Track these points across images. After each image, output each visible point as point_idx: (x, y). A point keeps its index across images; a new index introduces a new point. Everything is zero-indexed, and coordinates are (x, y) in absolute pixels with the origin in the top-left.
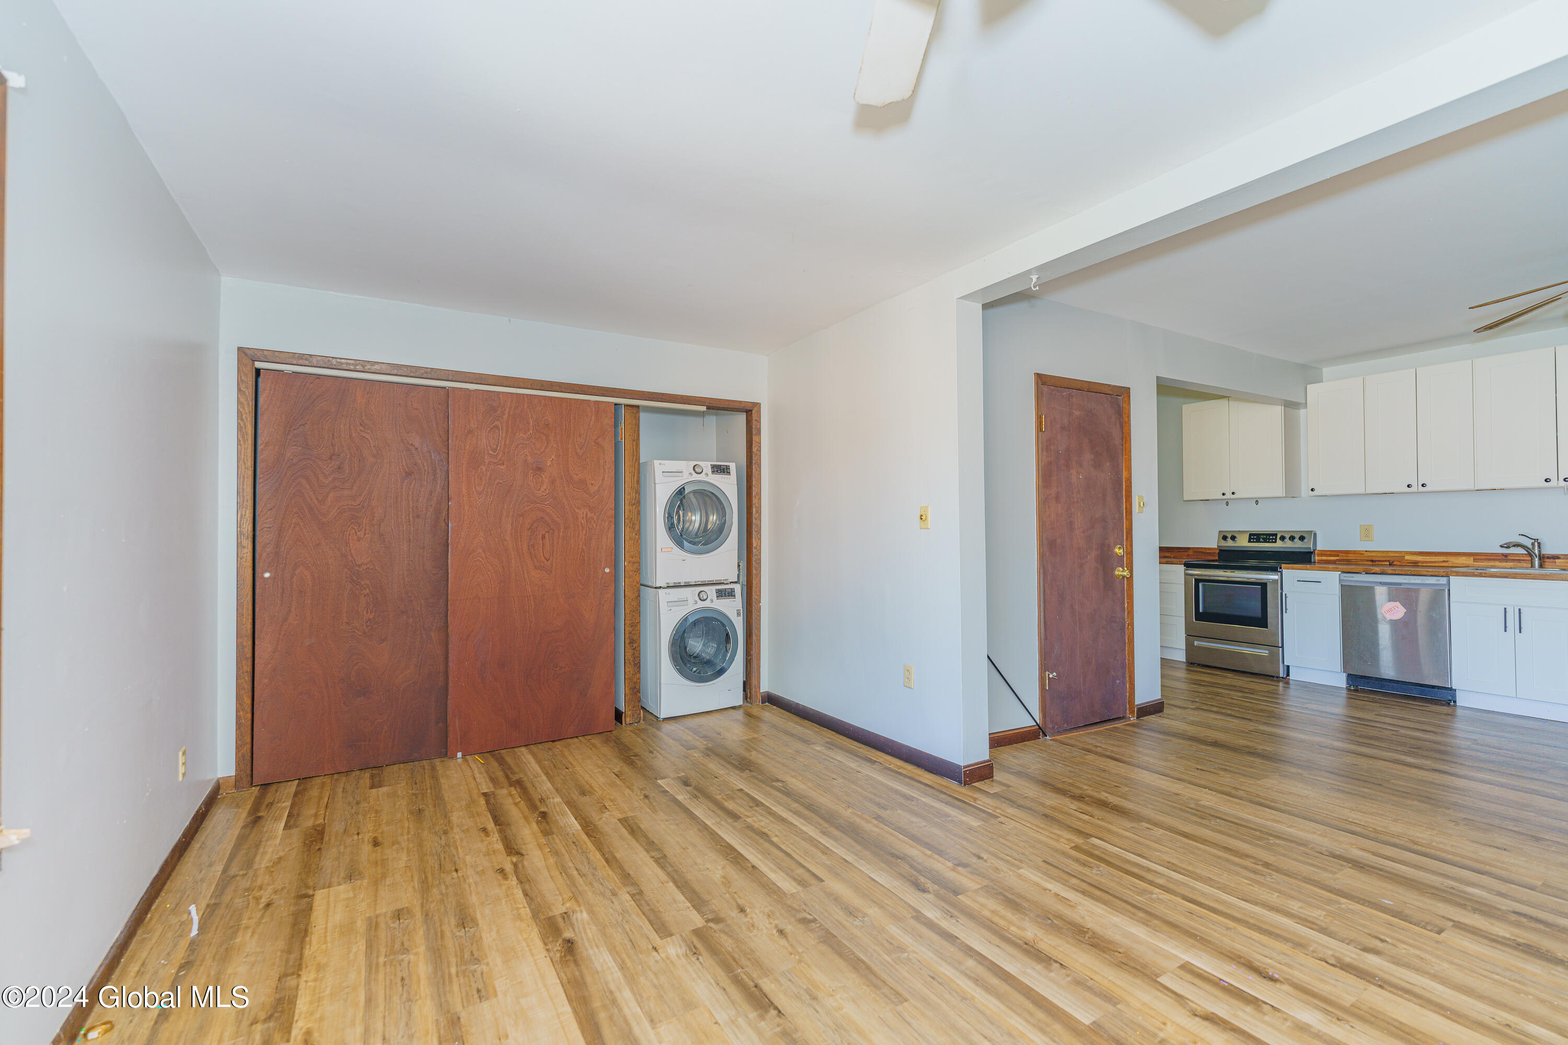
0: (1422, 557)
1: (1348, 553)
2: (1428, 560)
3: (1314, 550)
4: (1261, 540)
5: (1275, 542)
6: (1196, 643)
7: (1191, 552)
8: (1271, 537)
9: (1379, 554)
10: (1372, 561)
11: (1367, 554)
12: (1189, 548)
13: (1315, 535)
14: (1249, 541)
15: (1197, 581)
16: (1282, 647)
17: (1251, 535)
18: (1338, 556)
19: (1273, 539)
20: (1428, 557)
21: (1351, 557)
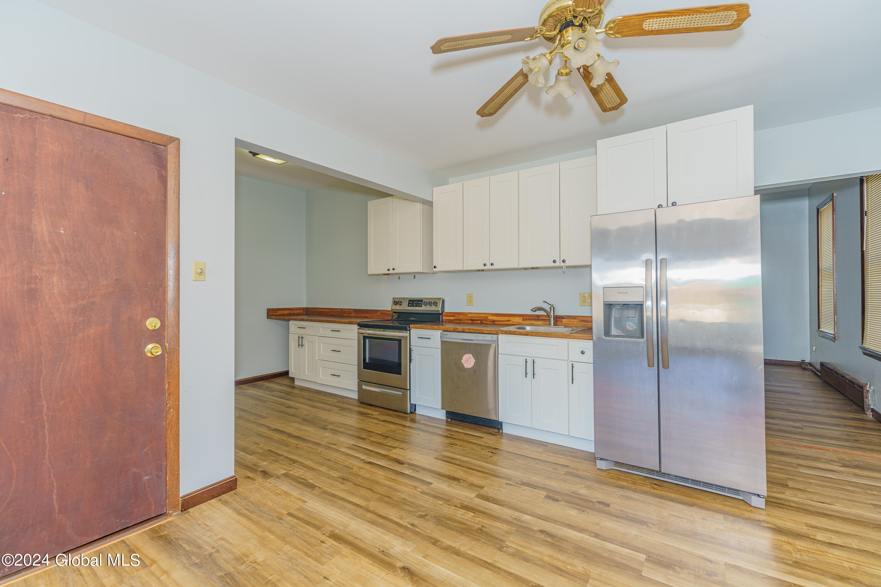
0: (497, 317)
1: (460, 315)
2: (499, 320)
3: (442, 312)
4: (414, 305)
5: (421, 306)
6: (364, 387)
7: (379, 313)
8: (420, 303)
9: (476, 315)
10: (472, 320)
11: (470, 315)
12: (378, 311)
13: (443, 301)
14: (408, 306)
15: (365, 338)
16: (410, 389)
17: (410, 301)
18: (454, 316)
19: (420, 304)
20: (500, 318)
21: (461, 317)
